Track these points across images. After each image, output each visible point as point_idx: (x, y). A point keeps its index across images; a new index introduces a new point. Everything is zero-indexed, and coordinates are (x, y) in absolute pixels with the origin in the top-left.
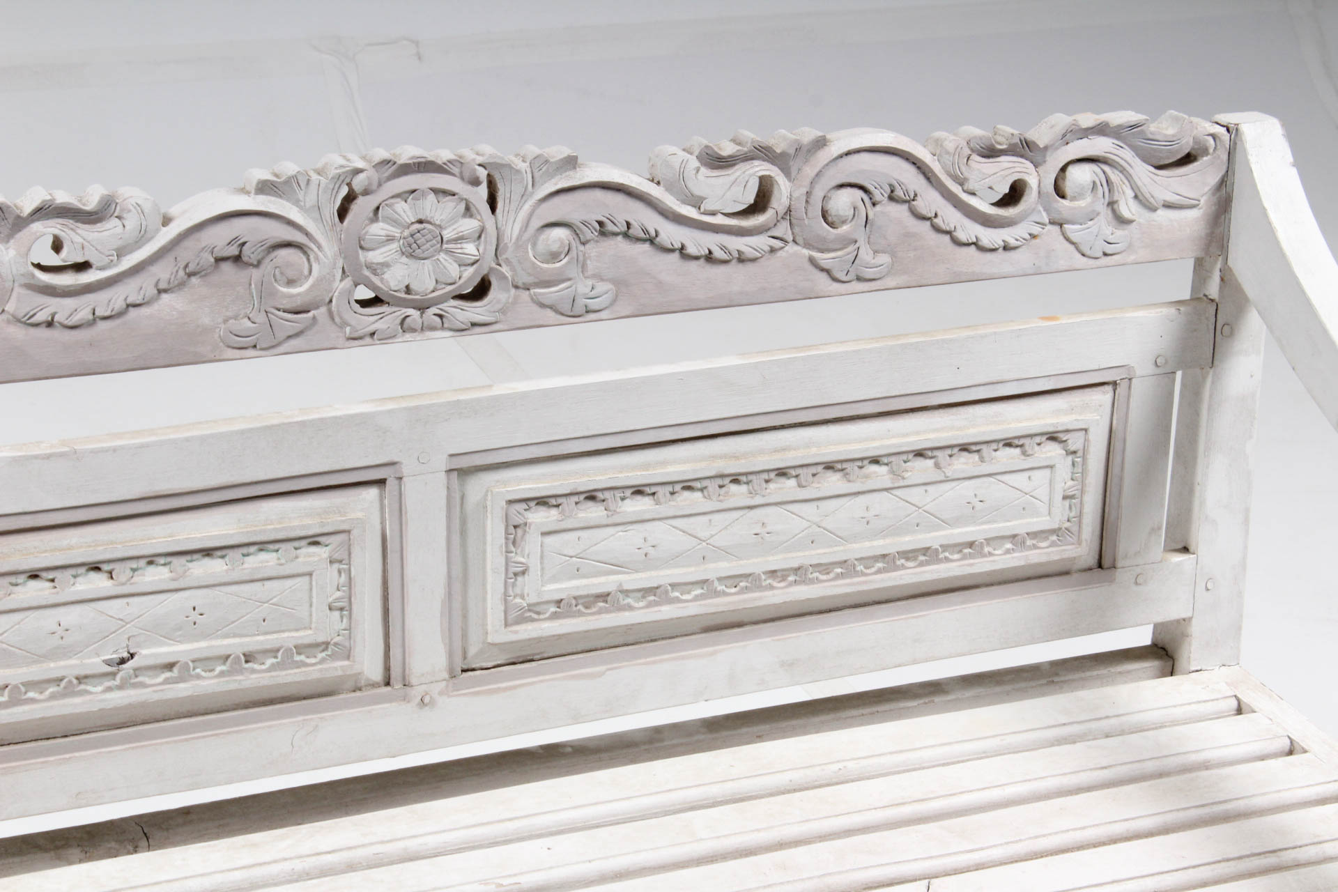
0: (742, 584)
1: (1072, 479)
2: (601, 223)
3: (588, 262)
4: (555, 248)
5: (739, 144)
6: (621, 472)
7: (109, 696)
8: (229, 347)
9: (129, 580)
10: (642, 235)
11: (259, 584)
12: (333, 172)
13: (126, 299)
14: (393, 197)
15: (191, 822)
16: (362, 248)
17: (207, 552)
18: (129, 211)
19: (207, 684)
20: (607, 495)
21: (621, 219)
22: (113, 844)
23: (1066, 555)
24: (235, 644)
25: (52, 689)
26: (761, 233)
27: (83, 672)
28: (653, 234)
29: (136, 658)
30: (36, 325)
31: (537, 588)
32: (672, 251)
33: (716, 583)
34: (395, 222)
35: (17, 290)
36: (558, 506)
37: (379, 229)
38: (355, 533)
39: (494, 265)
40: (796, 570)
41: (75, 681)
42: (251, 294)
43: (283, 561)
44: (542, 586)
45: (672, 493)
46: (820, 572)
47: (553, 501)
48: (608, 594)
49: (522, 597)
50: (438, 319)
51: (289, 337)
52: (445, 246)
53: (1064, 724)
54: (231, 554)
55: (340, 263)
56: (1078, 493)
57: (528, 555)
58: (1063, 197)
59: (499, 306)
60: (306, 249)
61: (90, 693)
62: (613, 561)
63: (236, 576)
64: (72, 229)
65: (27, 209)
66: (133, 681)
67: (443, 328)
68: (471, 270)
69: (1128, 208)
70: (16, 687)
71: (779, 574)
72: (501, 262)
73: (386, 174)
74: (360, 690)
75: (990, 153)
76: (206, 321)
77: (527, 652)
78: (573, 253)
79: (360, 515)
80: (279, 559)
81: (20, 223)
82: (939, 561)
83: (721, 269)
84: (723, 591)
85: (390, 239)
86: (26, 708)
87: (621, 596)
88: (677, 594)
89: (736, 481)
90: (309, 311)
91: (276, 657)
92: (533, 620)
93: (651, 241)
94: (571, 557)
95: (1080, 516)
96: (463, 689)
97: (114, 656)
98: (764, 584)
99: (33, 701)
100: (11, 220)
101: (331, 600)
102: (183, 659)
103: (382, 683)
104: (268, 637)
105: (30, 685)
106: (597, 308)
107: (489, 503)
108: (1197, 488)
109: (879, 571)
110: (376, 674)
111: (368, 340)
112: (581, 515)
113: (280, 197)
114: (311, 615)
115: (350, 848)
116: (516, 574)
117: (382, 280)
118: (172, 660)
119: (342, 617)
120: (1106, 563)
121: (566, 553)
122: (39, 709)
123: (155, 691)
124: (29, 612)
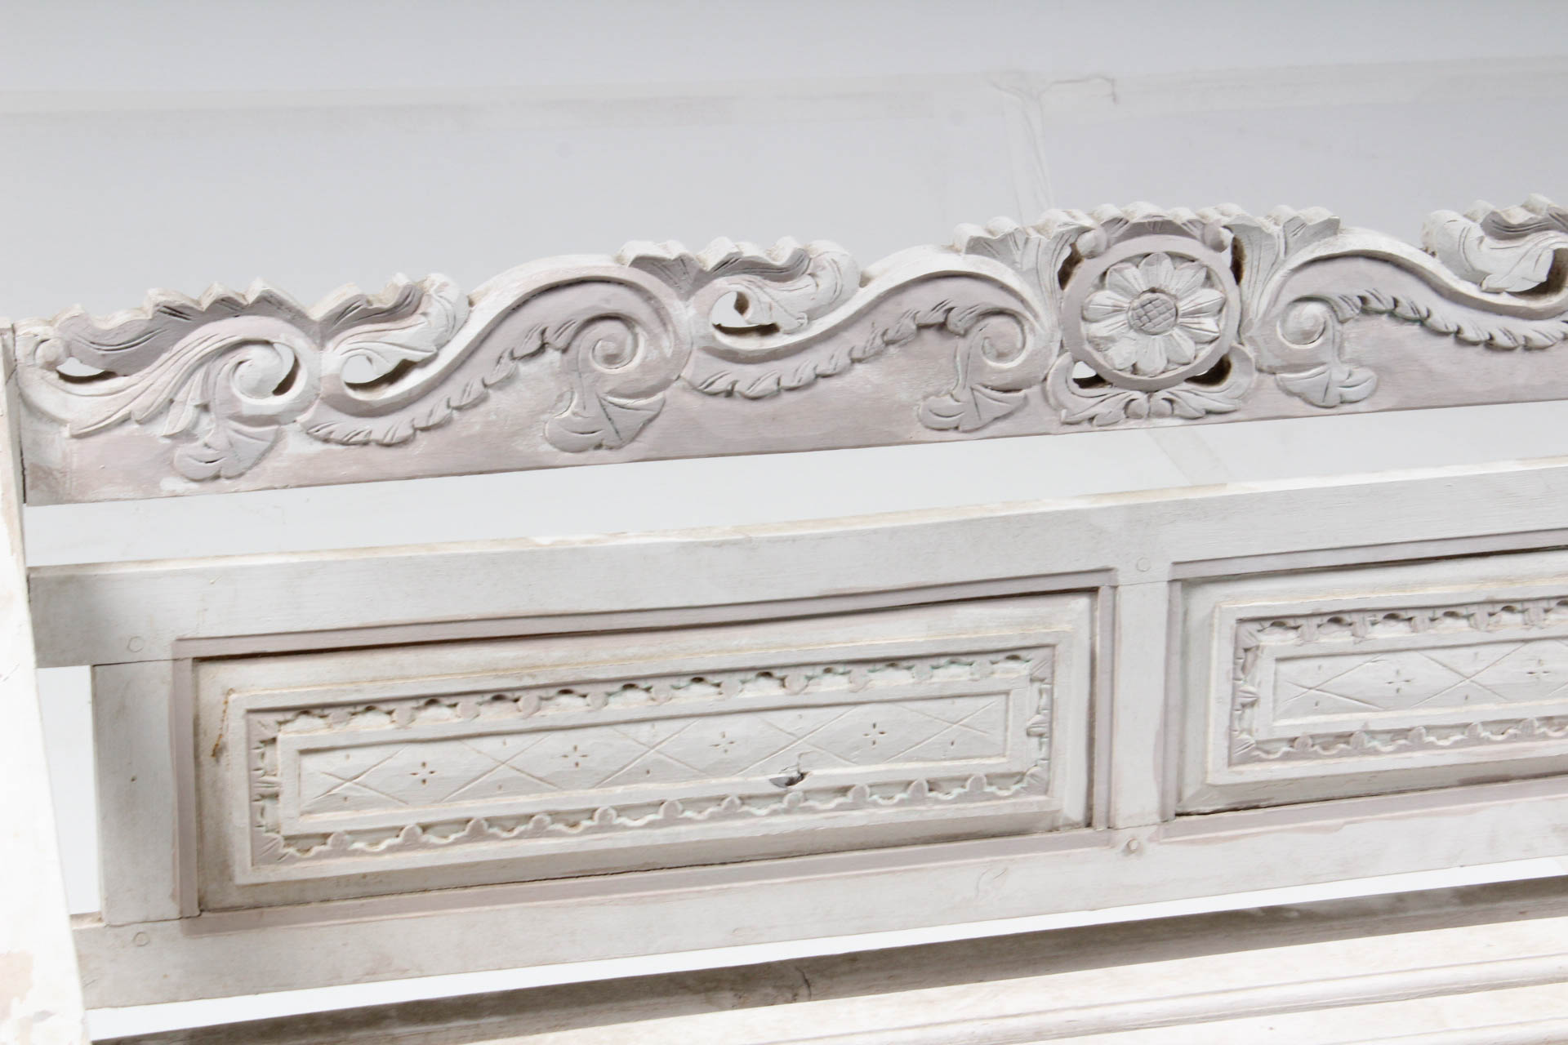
0: (1511, 731)
2: (1363, 299)
3: (1346, 344)
4: (1307, 326)
5: (1532, 211)
6: (1373, 592)
7: (775, 820)
8: (927, 427)
10: (1411, 315)
11: (949, 701)
12: (1056, 230)
13: (815, 368)
14: (1122, 261)
15: (857, 970)
16: (1084, 319)
17: (892, 662)
18: (824, 268)
19: (884, 814)
20: (1355, 618)
21: (1387, 295)
22: (770, 990)
24: (918, 769)
25: (712, 809)
26: (1553, 317)
27: (747, 792)
28: (1424, 314)
29: (806, 779)
30: (715, 394)
31: (1267, 723)
32: (1444, 334)
33: (1480, 729)
34: (1124, 290)
35: (697, 354)
36: (1296, 628)
37: (1105, 298)
38: (1060, 648)
39: (1235, 344)
41: (738, 802)
42: (955, 367)
43: (977, 676)
44: (1274, 720)
45: (1433, 620)
47: (1291, 623)
48: (1351, 735)
49: (1250, 732)
50: (1167, 405)
51: (997, 419)
52: (1180, 320)
54: (919, 665)
55: (1058, 336)
57: (1260, 684)
59: (1238, 393)
60: (1020, 318)
61: (753, 816)
62: (1357, 697)
63: (921, 691)
64: (759, 287)
65: (711, 263)
66: (802, 805)
67: (1172, 415)
68: (1209, 349)
70: (672, 804)
71: (1556, 721)
72: (1244, 341)
73: (1117, 234)
74: (1058, 830)
76: (904, 396)
77: (1252, 797)
78: (1329, 334)
79: (1067, 627)
80: (972, 674)
81: (703, 278)
83: (1503, 358)
84: (1488, 738)
85: (1117, 310)
86: (683, 828)
87: (1366, 737)
88: (1432, 739)
89: (1508, 609)
90: (1019, 390)
91: (963, 787)
92: (1261, 760)
93: (1422, 322)
94: (1310, 689)
97: (783, 775)
98: (1538, 732)
99: (689, 821)
100: (693, 274)
101: (1029, 724)
102: (859, 783)
103: (1083, 824)
105: (689, 803)
106: (1354, 398)
107: (1216, 621)
110: (1074, 810)
111: (1086, 426)
112: (1324, 640)
113: (994, 257)
114: (1006, 741)
115: (1039, 1013)
116: (1244, 706)
117: (1105, 357)
119: (1041, 744)
121: (1304, 684)
122: (697, 831)
123: (826, 818)
124: (690, 721)
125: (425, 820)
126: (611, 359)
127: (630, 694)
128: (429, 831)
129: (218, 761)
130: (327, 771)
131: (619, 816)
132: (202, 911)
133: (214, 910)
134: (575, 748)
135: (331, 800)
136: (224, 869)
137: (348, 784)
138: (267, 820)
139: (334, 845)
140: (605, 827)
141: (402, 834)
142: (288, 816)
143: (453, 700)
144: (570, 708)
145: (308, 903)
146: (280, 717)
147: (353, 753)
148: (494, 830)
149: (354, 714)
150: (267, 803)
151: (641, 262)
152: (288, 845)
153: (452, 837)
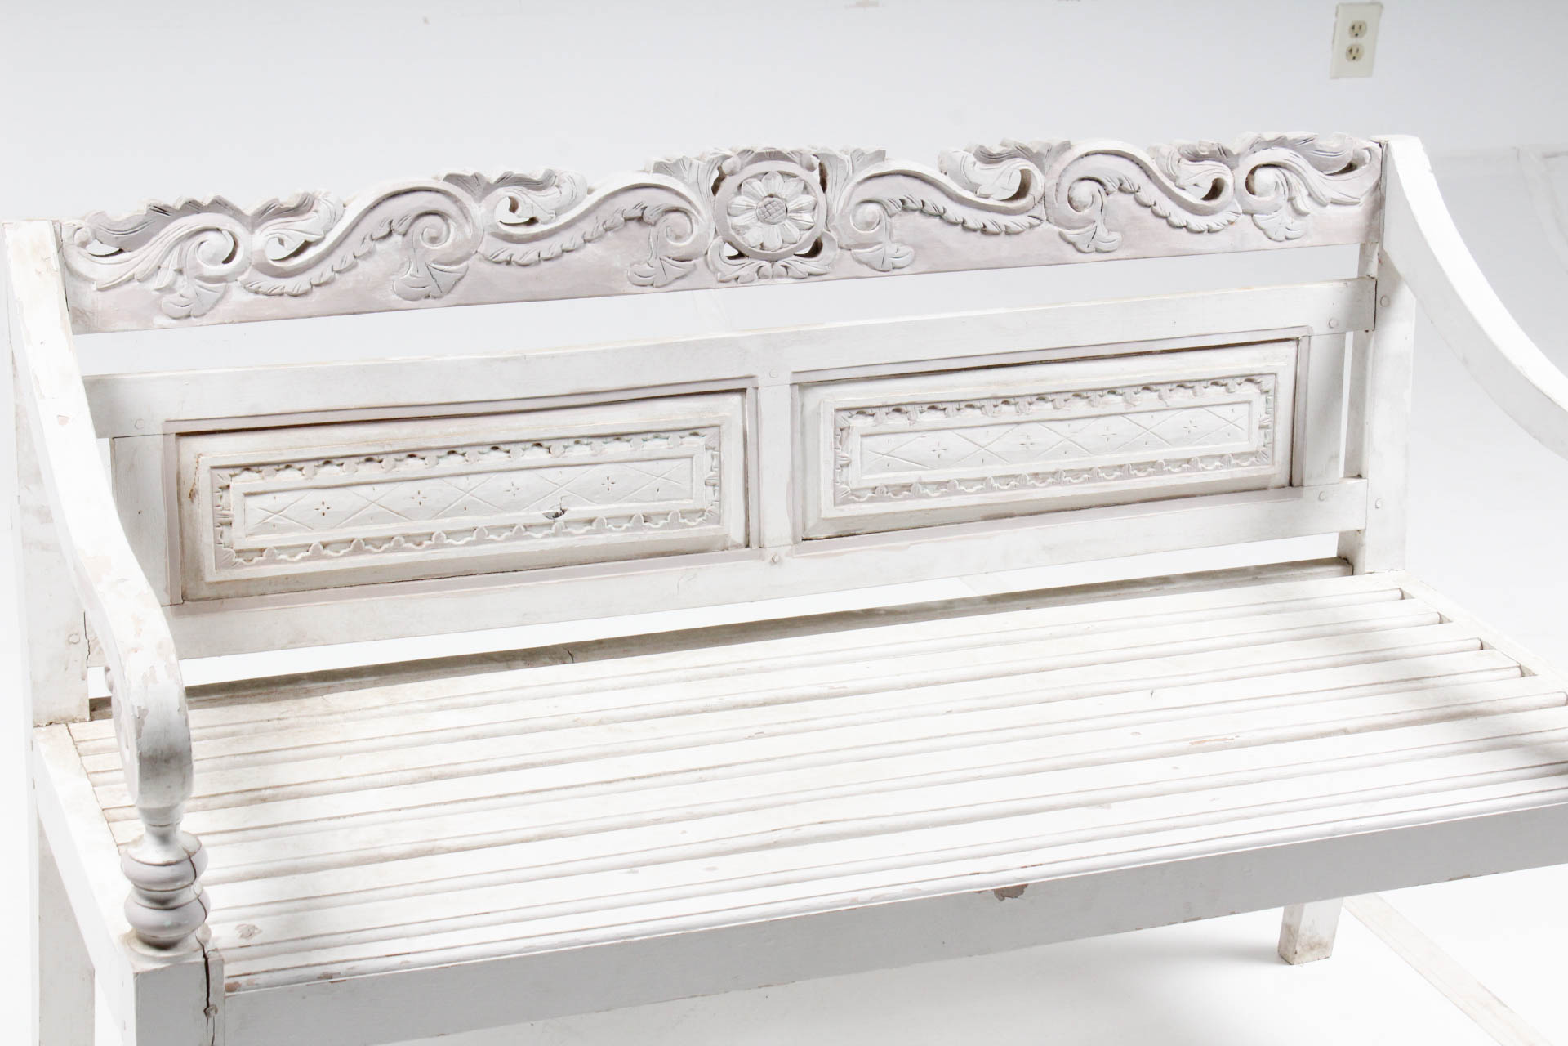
0: (1012, 483)
1: (1266, 413)
2: (903, 202)
3: (894, 231)
4: (869, 218)
5: (1006, 146)
6: (919, 392)
7: (546, 541)
8: (634, 284)
9: (562, 454)
10: (933, 211)
11: (655, 462)
12: (709, 157)
13: (561, 246)
14: (751, 177)
15: (603, 648)
16: (729, 214)
17: (618, 437)
18: (565, 182)
19: (616, 537)
20: (910, 408)
21: (918, 199)
22: (547, 660)
23: (1262, 473)
24: (638, 508)
25: (507, 534)
26: (1022, 213)
27: (528, 522)
28: (942, 211)
29: (566, 513)
30: (499, 263)
31: (857, 477)
32: (955, 224)
33: (992, 481)
34: (753, 196)
35: (487, 237)
36: (873, 415)
37: (741, 201)
38: (723, 427)
39: (824, 230)
40: (1054, 474)
41: (523, 529)
42: (649, 245)
43: (672, 446)
44: (862, 476)
45: (959, 410)
46: (1071, 476)
47: (870, 411)
48: (911, 485)
49: (847, 484)
50: (784, 269)
51: (677, 278)
52: (789, 215)
53: (1264, 603)
54: (635, 439)
55: (713, 225)
56: (1271, 424)
57: (851, 451)
58: (1253, 194)
59: (828, 262)
60: (689, 214)
61: (532, 538)
62: (914, 460)
63: (637, 455)
64: (525, 194)
65: (494, 178)
66: (564, 531)
67: (787, 276)
68: (808, 233)
69: (1303, 203)
70: (481, 530)
71: (1040, 476)
72: (830, 229)
73: (747, 160)
74: (727, 549)
75: (1196, 158)
76: (617, 264)
77: (850, 528)
78: (883, 223)
79: (727, 415)
80: (669, 444)
81: (489, 188)
82: (1163, 473)
83: (993, 239)
84: (998, 487)
85: (750, 208)
86: (489, 546)
87: (920, 486)
88: (963, 488)
89: (1006, 402)
90: (690, 260)
91: (666, 519)
92: (855, 502)
93: (941, 216)
94: (883, 455)
95: (1273, 442)
96: (803, 553)
97: (551, 511)
98: (1029, 483)
99: (493, 541)
100: (483, 185)
101: (706, 477)
102: (599, 516)
103: (743, 545)
104: (661, 503)
105: (492, 529)
106: (901, 265)
107: (822, 411)
108: (1366, 427)
109: (1117, 478)
110: (738, 536)
111: (733, 283)
112: (890, 422)
113: (671, 175)
114: (692, 488)
115: (720, 664)
116: (842, 466)
117: (743, 238)
118: (591, 516)
119: (714, 491)
120: (1296, 481)
121: (881, 452)
122: (499, 548)
123: (578, 540)
124: (492, 474)
125: (326, 540)
126: (434, 240)
127: (452, 457)
128: (328, 548)
129: (192, 501)
130: (264, 507)
131: (447, 538)
132: (184, 601)
133: (192, 600)
134: (419, 493)
135: (265, 527)
136: (198, 573)
137: (275, 516)
138: (225, 540)
139: (266, 556)
140: (440, 545)
141: (310, 549)
142: (239, 537)
143: (341, 461)
144: (414, 466)
145: (251, 596)
146: (232, 472)
147: (277, 495)
148: (369, 547)
149: (278, 470)
150: (224, 528)
151: (450, 178)
152: (239, 557)
153: (342, 552)
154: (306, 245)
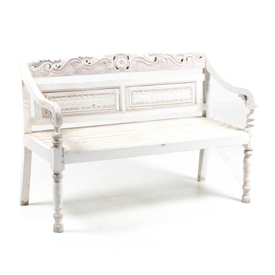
1: (191, 93)
3: (138, 65)
4: (135, 63)
5: (153, 53)
6: (143, 88)
8: (103, 72)
9: (94, 96)
10: (143, 63)
11: (107, 98)
12: (113, 55)
13: (93, 67)
14: (119, 58)
16: (116, 63)
17: (102, 94)
18: (94, 58)
19: (102, 109)
20: (141, 91)
21: (141, 61)
24: (105, 104)
26: (156, 63)
27: (90, 106)
30: (86, 69)
31: (135, 101)
32: (146, 64)
37: (118, 61)
42: (105, 67)
45: (148, 91)
47: (136, 91)
48: (142, 102)
51: (109, 72)
52: (124, 63)
57: (134, 97)
58: (187, 61)
59: (130, 70)
60: (110, 62)
63: (104, 97)
64: (88, 60)
65: (84, 57)
66: (95, 107)
67: (124, 72)
68: (127, 66)
69: (195, 62)
72: (130, 65)
73: (118, 55)
74: (117, 111)
75: (179, 56)
76: (101, 69)
79: (117, 91)
80: (109, 95)
83: (152, 67)
88: (149, 103)
89: (155, 90)
90: (111, 69)
92: (134, 105)
95: (192, 97)
96: (127, 112)
97: (93, 104)
104: (108, 104)
106: (139, 70)
107: (129, 91)
108: (206, 95)
110: (119, 109)
111: (117, 72)
112: (139, 93)
113: (108, 57)
117: (118, 66)
118: (99, 105)
119: (115, 102)
120: (196, 103)
121: (138, 97)
122: (86, 110)
123: (97, 109)
124: (85, 99)
126: (76, 66)
127: (80, 96)
132: (44, 116)
134: (75, 101)
140: (78, 109)
143: (65, 97)
144: (75, 98)
146: (51, 98)
149: (57, 98)
154: (60, 66)
